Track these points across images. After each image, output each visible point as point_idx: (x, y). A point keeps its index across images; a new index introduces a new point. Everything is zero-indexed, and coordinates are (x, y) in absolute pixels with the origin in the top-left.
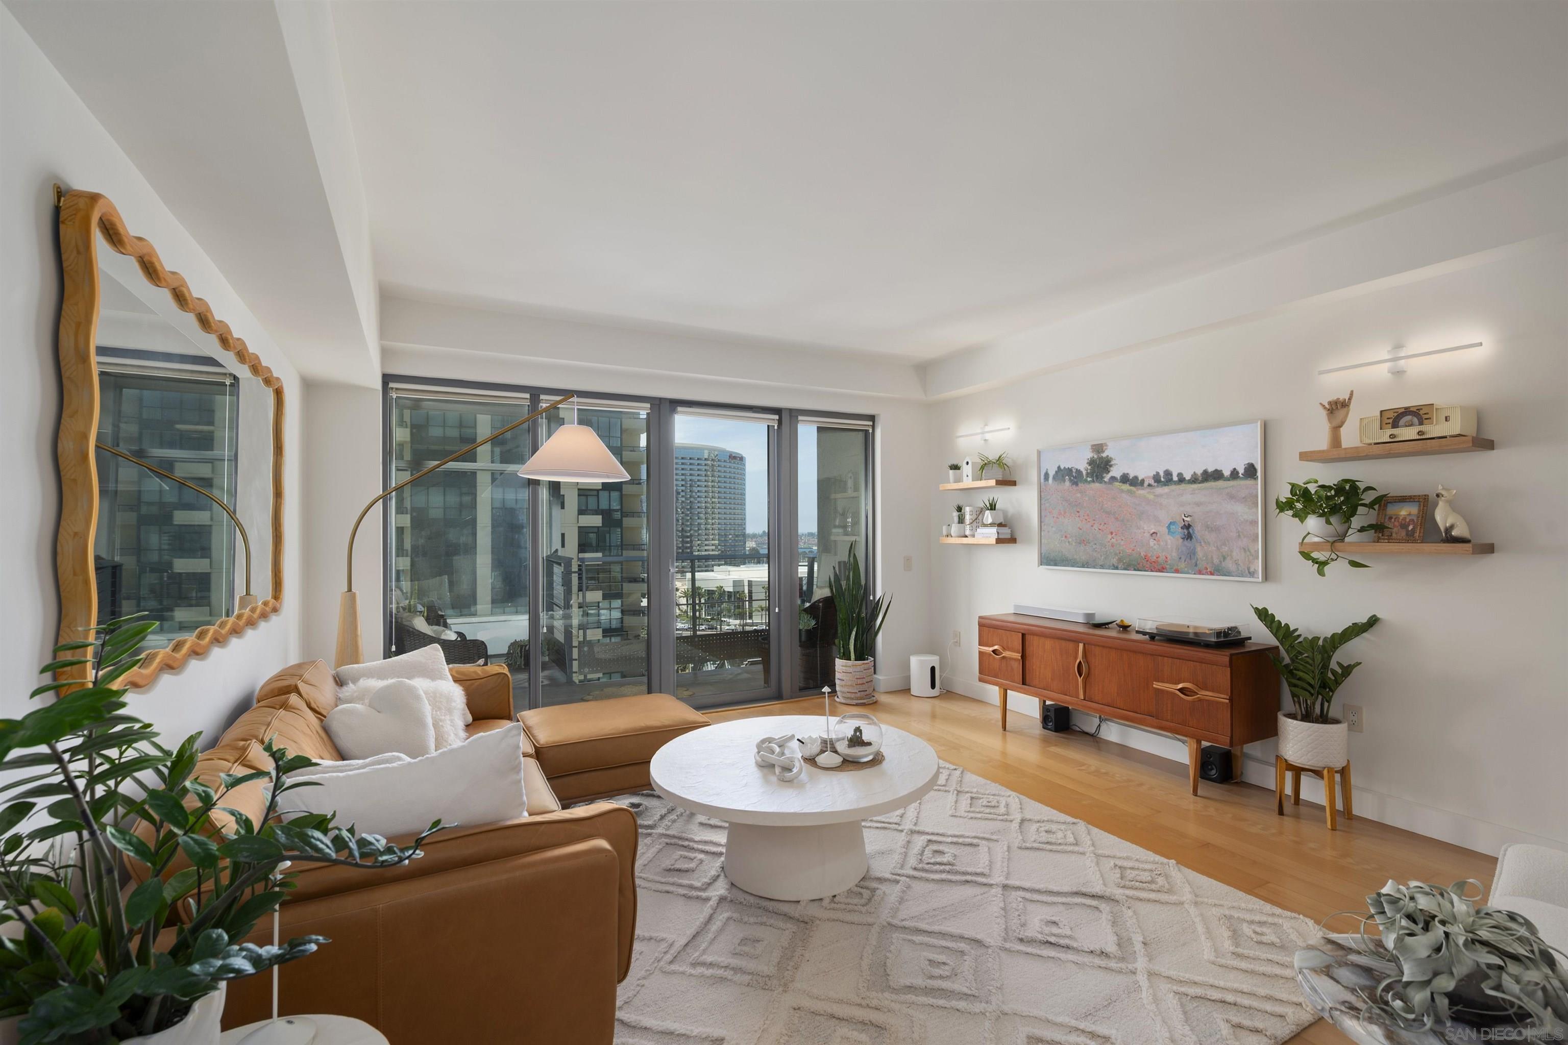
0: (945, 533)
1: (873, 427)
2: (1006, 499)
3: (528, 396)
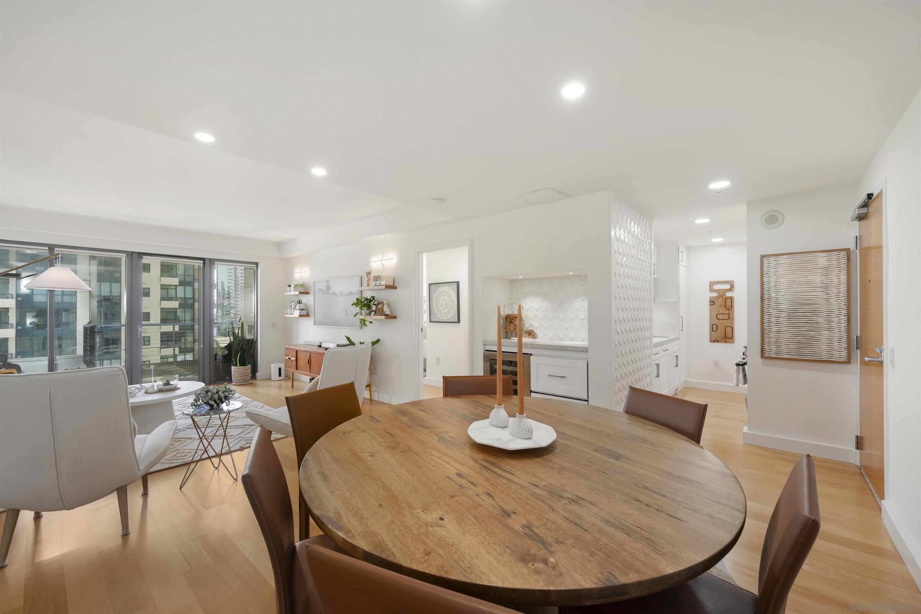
0: (286, 313)
1: (257, 267)
2: (305, 299)
3: (47, 248)
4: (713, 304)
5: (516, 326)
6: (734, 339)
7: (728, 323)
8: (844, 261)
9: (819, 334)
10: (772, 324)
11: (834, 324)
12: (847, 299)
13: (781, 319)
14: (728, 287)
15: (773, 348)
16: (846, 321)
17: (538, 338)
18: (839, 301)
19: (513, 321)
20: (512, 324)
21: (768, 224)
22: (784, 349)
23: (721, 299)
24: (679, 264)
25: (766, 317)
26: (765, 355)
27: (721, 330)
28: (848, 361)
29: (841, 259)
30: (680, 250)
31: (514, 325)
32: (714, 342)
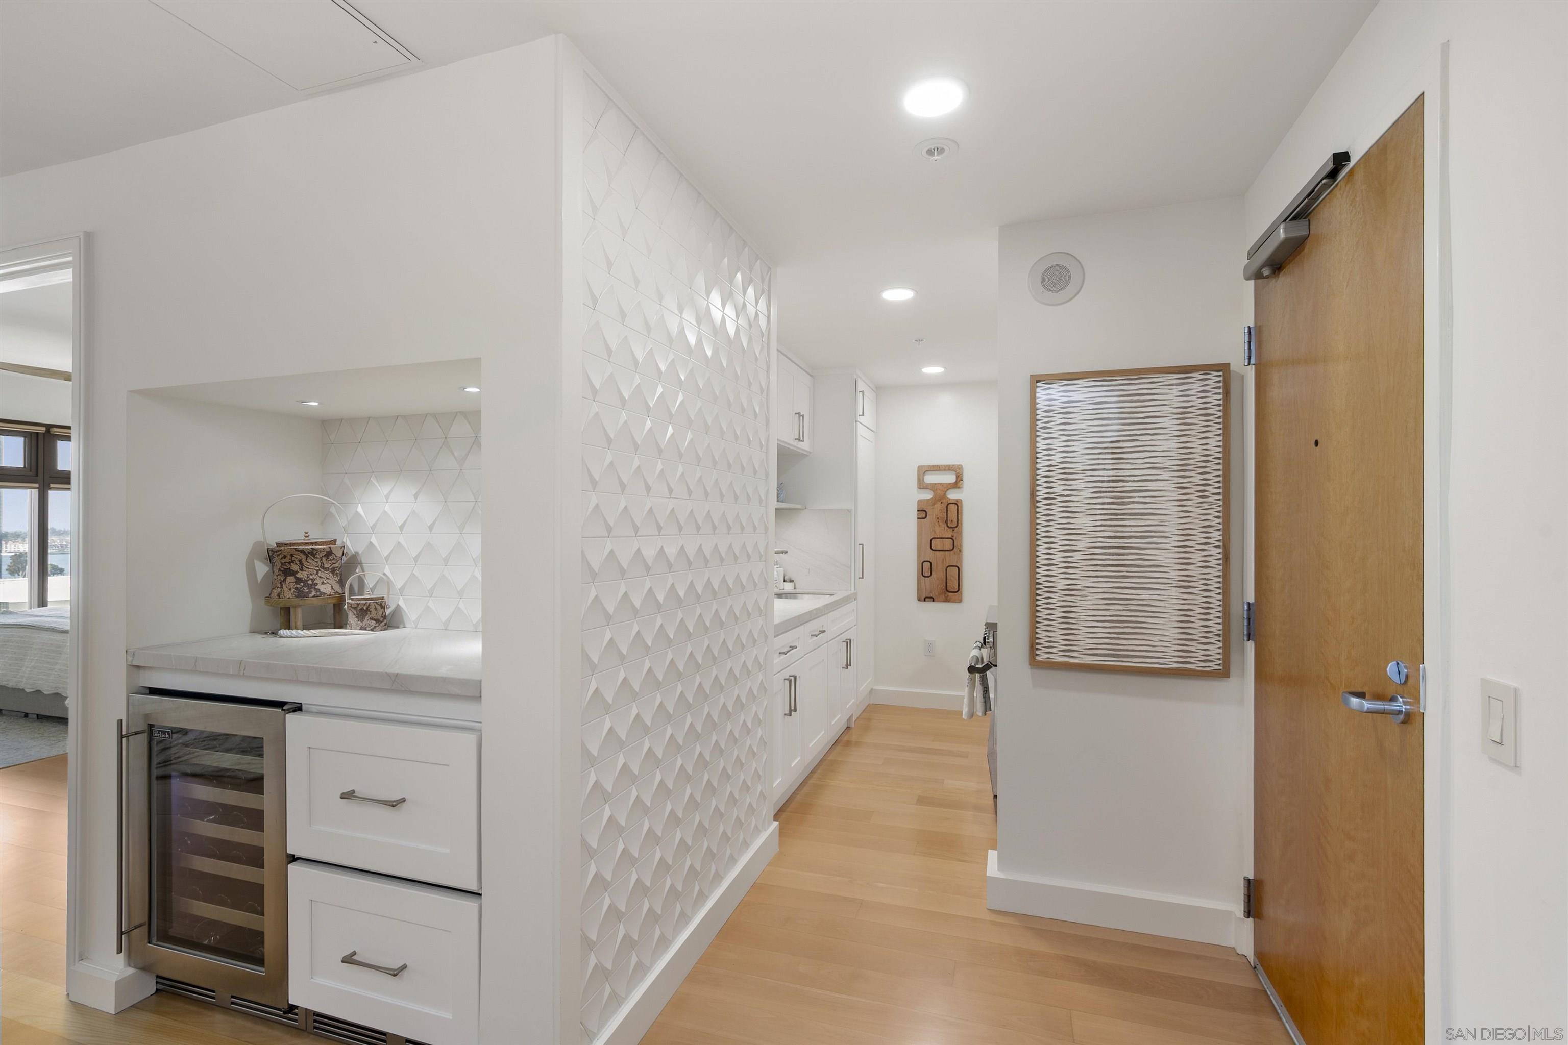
4: (924, 516)
5: (306, 585)
6: (961, 594)
7: (951, 558)
8: (1215, 398)
9: (1159, 598)
10: (1055, 571)
11: (1194, 571)
12: (1224, 502)
13: (1077, 556)
14: (950, 478)
15: (1057, 635)
16: (1221, 562)
17: (407, 625)
18: (1206, 506)
19: (295, 567)
20: (290, 579)
21: (1047, 289)
22: (1083, 640)
23: (938, 505)
24: (856, 421)
25: (1042, 550)
26: (1038, 658)
27: (938, 574)
28: (1224, 673)
29: (1209, 391)
30: (859, 389)
31: (299, 580)
32: (925, 601)
